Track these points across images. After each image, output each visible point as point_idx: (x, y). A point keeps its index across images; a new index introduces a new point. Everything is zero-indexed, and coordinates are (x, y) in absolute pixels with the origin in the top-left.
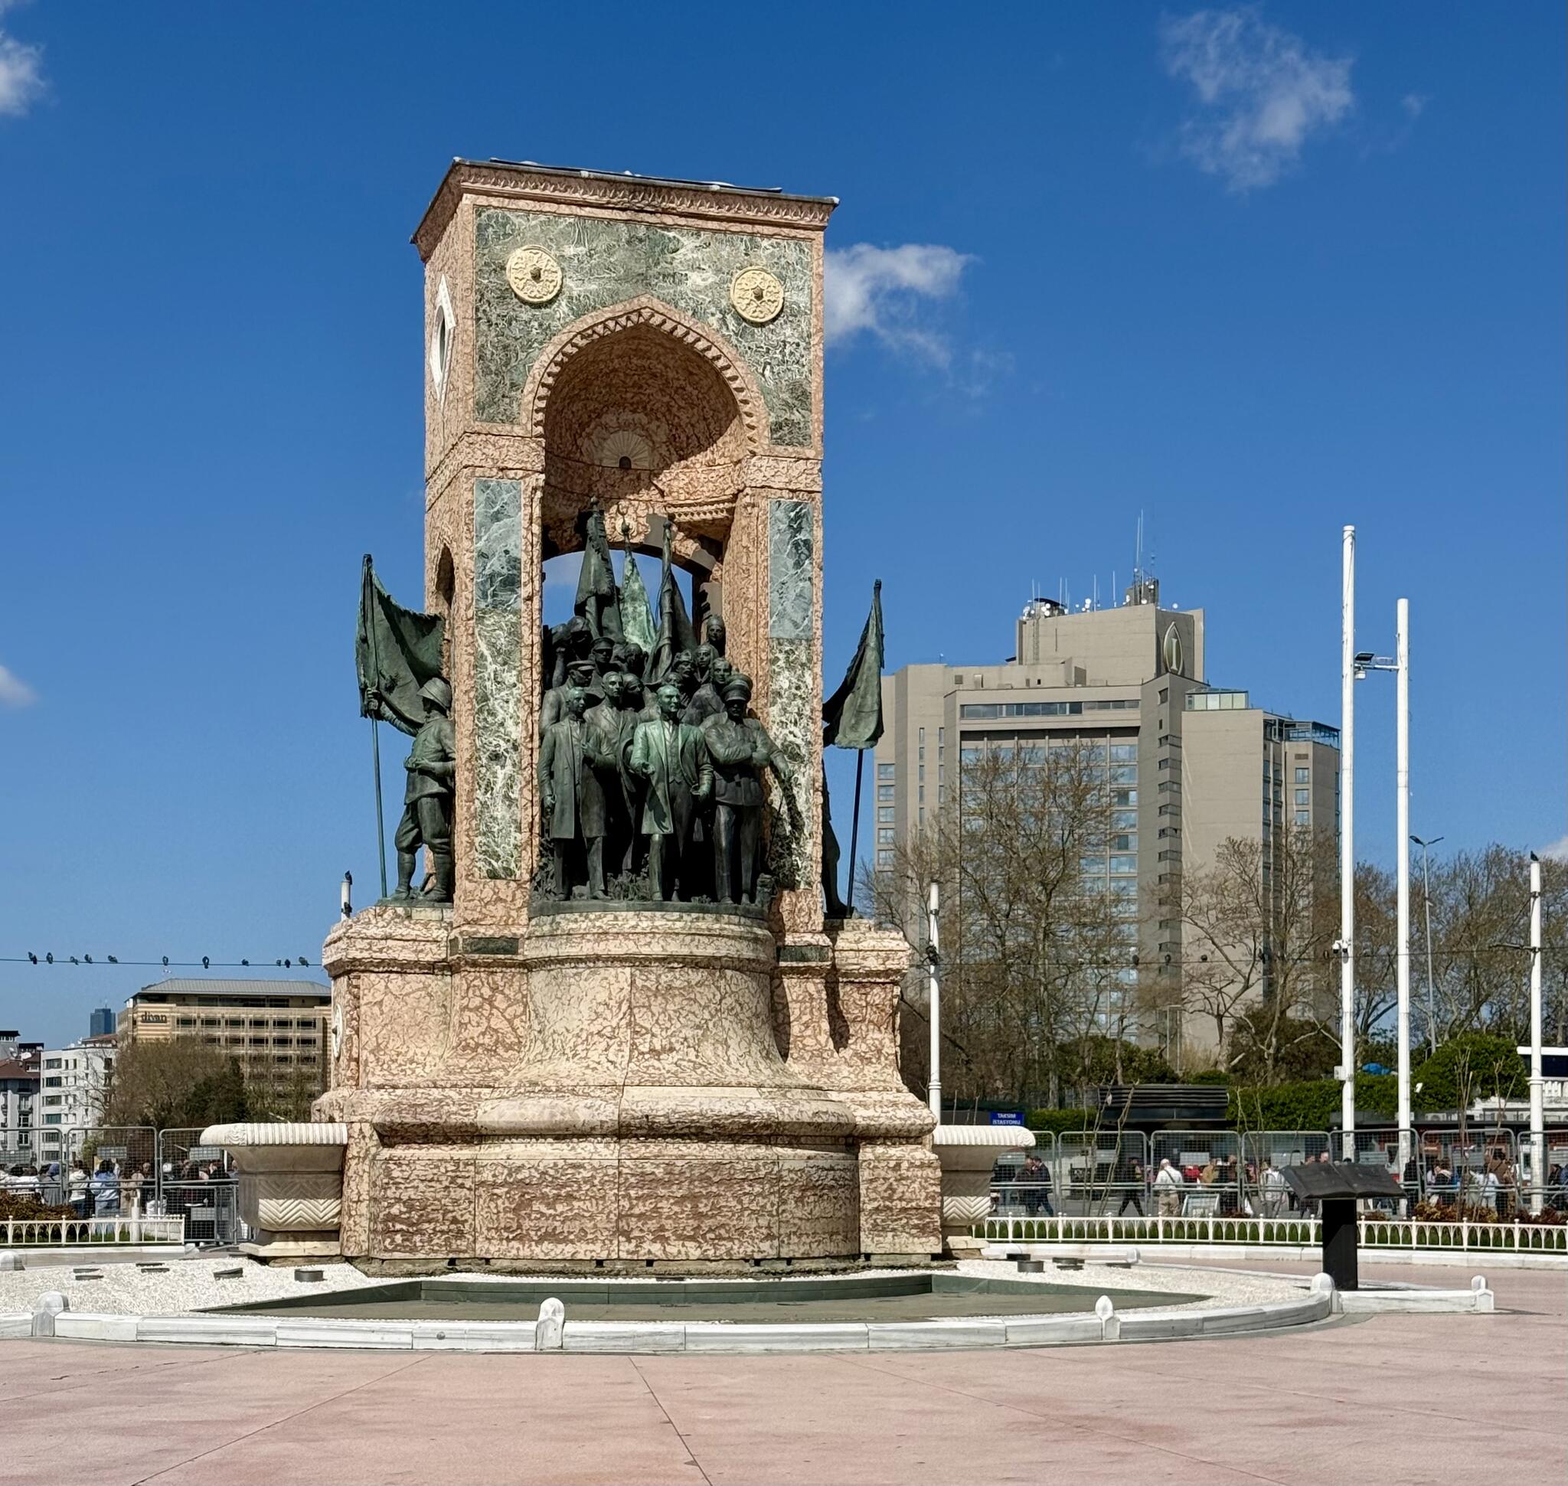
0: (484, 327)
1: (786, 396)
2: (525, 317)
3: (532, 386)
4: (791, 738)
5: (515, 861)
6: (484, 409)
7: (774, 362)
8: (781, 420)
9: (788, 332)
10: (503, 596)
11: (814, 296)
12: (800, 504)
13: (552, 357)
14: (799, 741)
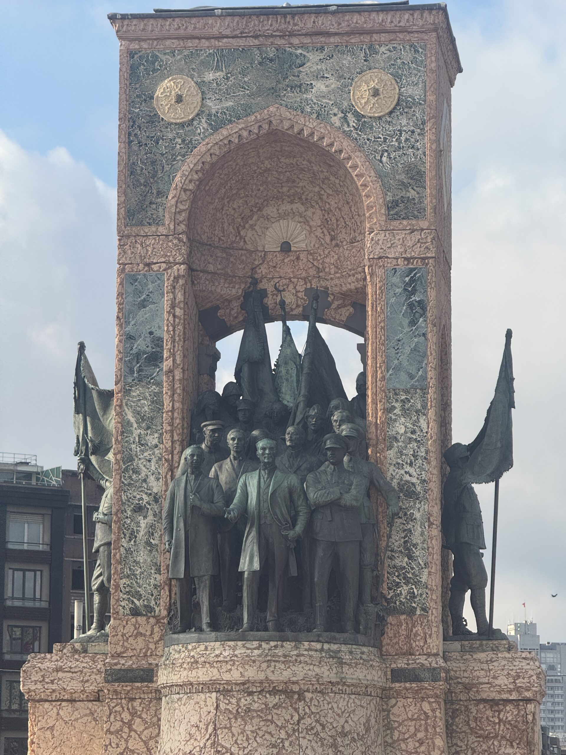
0: (135, 148)
1: (403, 177)
2: (170, 136)
3: (175, 191)
4: (407, 477)
5: (155, 599)
6: (134, 215)
7: (390, 149)
8: (397, 198)
9: (404, 122)
10: (148, 370)
11: (428, 88)
12: (414, 269)
13: (192, 166)
14: (414, 480)
